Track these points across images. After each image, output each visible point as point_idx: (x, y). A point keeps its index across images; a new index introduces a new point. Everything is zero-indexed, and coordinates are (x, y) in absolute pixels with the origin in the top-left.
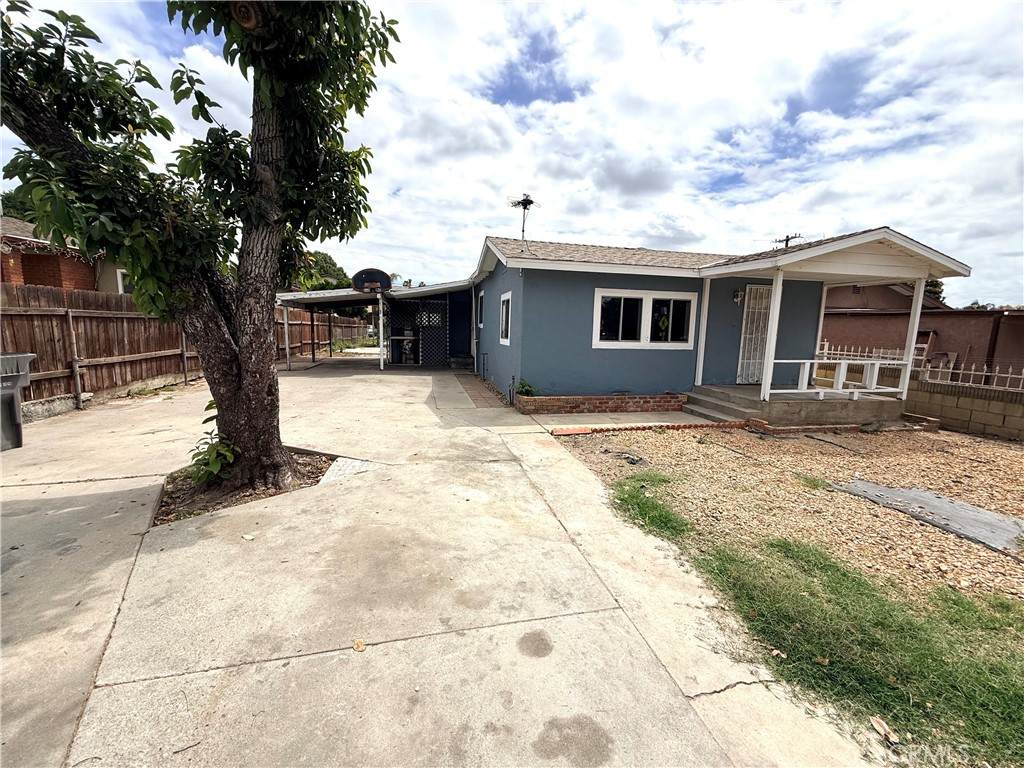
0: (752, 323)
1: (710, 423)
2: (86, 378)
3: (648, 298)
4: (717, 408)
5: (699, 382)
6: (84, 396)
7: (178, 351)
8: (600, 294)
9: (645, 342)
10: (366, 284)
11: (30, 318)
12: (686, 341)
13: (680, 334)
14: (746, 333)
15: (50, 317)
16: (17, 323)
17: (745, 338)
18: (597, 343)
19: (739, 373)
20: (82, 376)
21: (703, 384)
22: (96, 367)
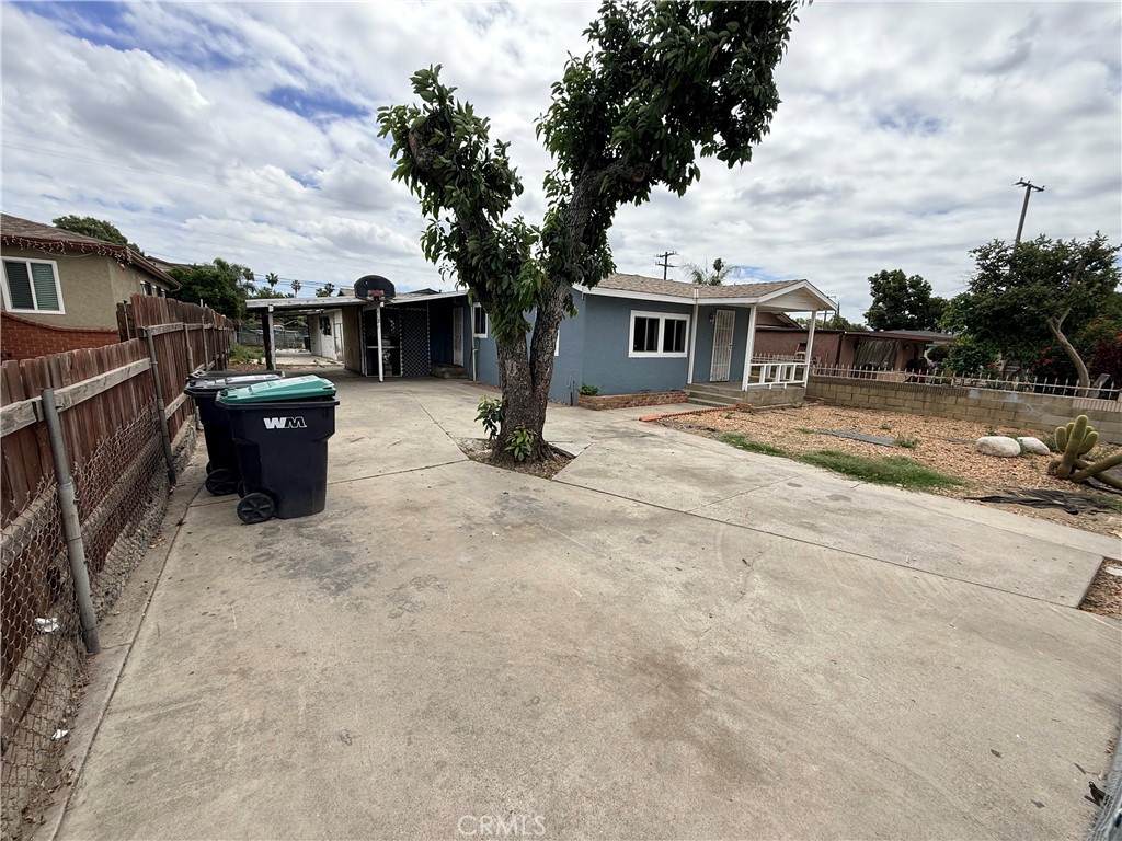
0: (719, 337)
1: (710, 408)
3: (662, 317)
4: (712, 398)
5: (690, 382)
8: (634, 314)
9: (661, 353)
10: (369, 292)
12: (683, 351)
13: (680, 348)
14: (716, 345)
17: (715, 348)
18: (632, 353)
19: (712, 374)
21: (693, 382)
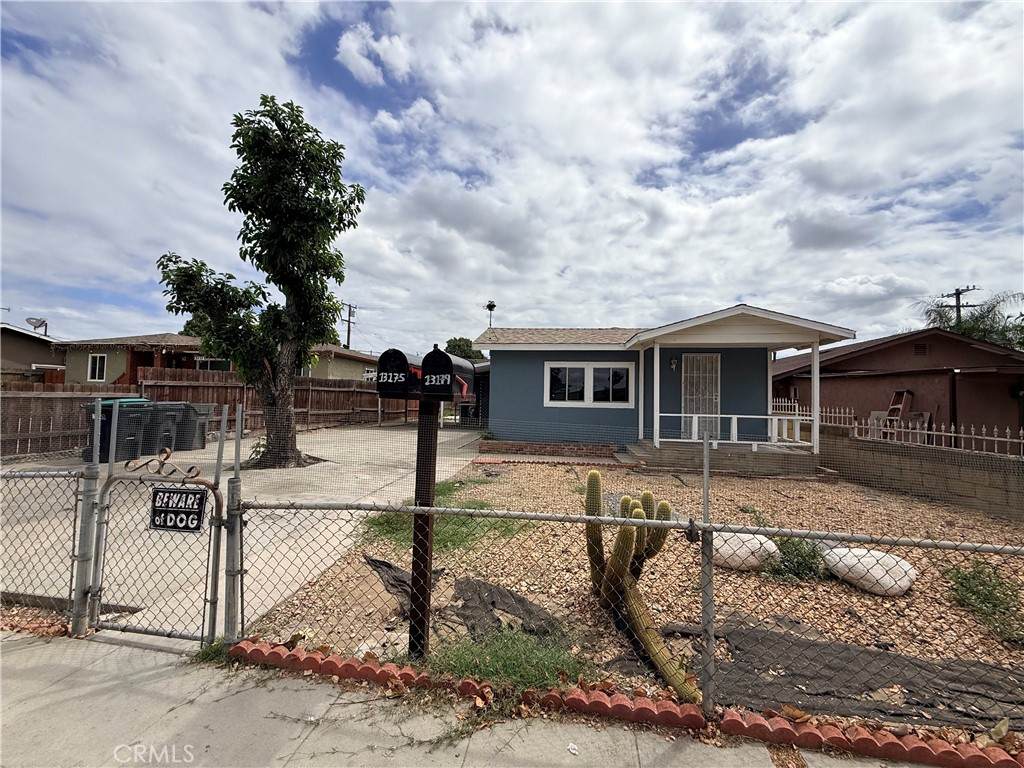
0: (692, 385)
2: (249, 421)
3: (589, 369)
5: (641, 437)
6: (246, 431)
7: (305, 410)
8: (548, 366)
9: (588, 402)
11: (227, 388)
13: (622, 396)
14: (685, 394)
15: (236, 388)
16: (220, 390)
17: (686, 399)
18: (547, 403)
19: (683, 430)
20: (246, 420)
21: (644, 438)
22: (254, 416)
